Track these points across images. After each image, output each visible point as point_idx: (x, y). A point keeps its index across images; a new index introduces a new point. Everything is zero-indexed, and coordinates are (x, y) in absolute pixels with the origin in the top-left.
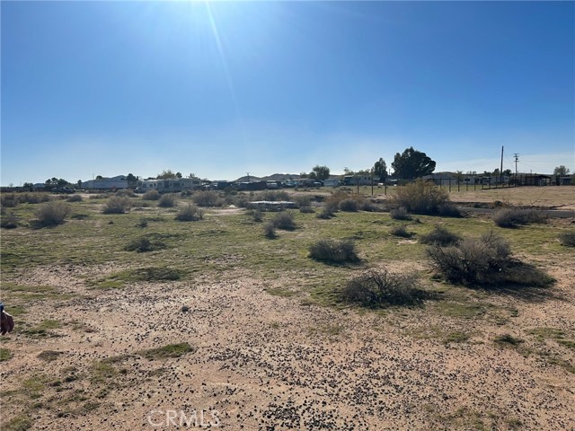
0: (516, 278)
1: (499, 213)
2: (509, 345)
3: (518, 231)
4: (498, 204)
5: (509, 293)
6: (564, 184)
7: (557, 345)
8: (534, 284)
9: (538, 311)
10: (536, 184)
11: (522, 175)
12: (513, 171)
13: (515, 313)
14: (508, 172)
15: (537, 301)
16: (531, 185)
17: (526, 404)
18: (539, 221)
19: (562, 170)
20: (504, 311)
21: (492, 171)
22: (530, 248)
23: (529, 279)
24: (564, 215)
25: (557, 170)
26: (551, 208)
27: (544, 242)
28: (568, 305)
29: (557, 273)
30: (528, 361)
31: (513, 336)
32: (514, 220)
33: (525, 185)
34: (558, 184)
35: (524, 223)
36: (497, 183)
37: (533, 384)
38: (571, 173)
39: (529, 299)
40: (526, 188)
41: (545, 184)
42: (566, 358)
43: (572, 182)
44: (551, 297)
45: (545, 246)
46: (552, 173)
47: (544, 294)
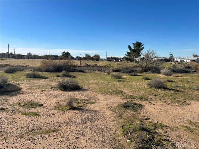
0: (9, 90)
1: (6, 68)
2: (2, 111)
3: (13, 74)
4: (6, 65)
5: (6, 95)
6: (31, 58)
7: (18, 107)
8: (15, 91)
9: (14, 99)
10: (21, 58)
11: (16, 55)
12: (13, 53)
13: (7, 100)
14: (11, 53)
15: (15, 96)
16: (20, 58)
17: (4, 126)
18: (20, 70)
19: (29, 54)
20: (3, 101)
21: (6, 53)
22: (16, 80)
23: (13, 89)
24: (28, 68)
25: (28, 54)
26: (25, 66)
27: (21, 77)
28: (24, 95)
29: (23, 86)
30: (8, 114)
31: (4, 107)
32: (11, 71)
33: (17, 58)
34: (28, 58)
35: (15, 71)
36: (7, 58)
37: (8, 119)
38: (32, 55)
39: (12, 95)
40: (18, 59)
41: (25, 58)
42: (20, 110)
43: (33, 58)
44: (19, 93)
45: (21, 78)
46: (27, 55)
47: (17, 93)
